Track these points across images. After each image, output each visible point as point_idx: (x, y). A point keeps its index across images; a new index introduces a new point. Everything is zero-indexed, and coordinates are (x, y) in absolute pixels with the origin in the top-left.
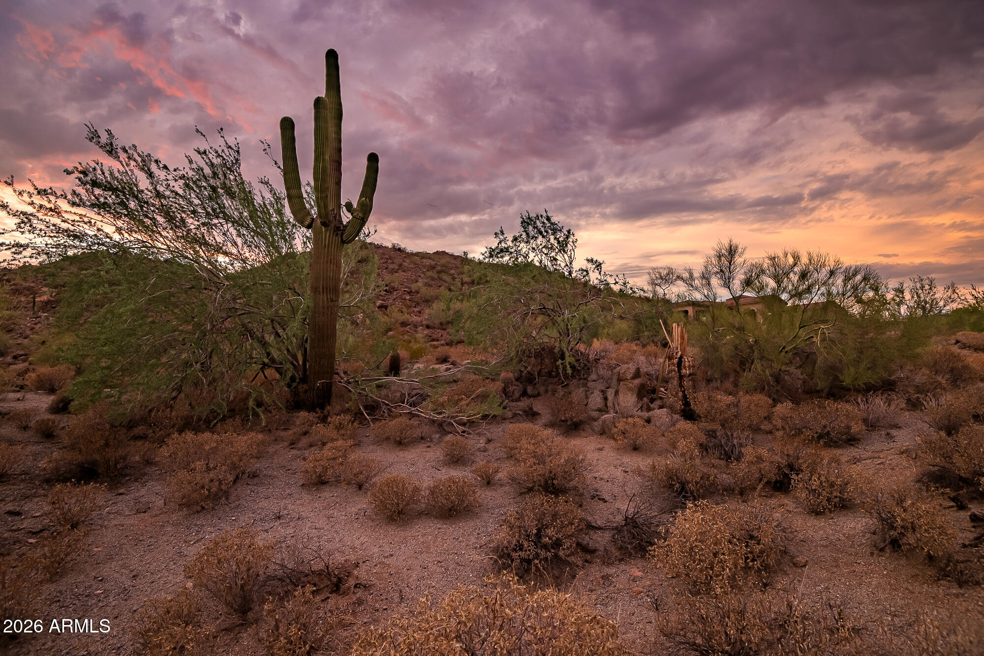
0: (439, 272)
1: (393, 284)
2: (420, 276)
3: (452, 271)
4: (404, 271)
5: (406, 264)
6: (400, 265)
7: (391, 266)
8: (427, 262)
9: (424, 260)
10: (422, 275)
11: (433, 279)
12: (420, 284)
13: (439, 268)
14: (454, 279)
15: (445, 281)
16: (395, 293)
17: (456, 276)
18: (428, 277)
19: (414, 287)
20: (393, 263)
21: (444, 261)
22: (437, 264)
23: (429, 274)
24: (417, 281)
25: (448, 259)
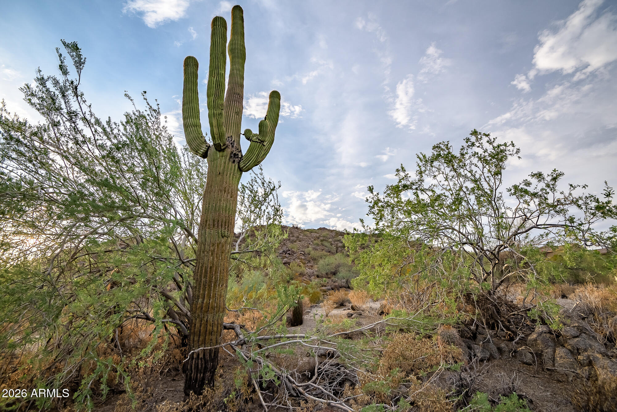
0: (322, 241)
1: (293, 249)
2: (310, 244)
3: (330, 240)
4: (300, 241)
5: (301, 237)
6: (298, 237)
7: (292, 238)
8: (314, 235)
9: (312, 234)
10: (311, 243)
11: (318, 245)
12: (310, 249)
13: (322, 238)
14: (331, 244)
15: (326, 246)
16: (295, 255)
17: (333, 243)
18: (315, 244)
19: (307, 250)
20: (293, 236)
21: (324, 233)
22: (320, 236)
23: (315, 242)
24: (308, 247)
25: (327, 232)
